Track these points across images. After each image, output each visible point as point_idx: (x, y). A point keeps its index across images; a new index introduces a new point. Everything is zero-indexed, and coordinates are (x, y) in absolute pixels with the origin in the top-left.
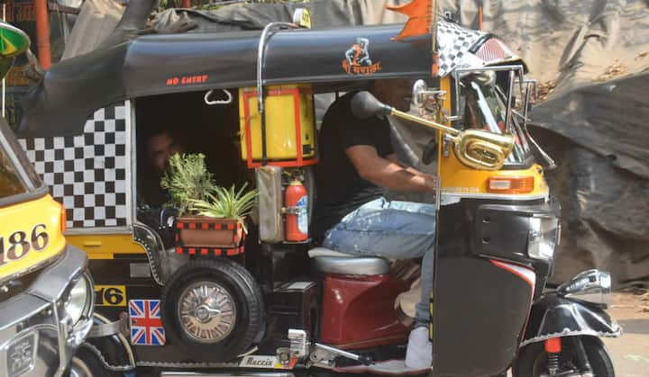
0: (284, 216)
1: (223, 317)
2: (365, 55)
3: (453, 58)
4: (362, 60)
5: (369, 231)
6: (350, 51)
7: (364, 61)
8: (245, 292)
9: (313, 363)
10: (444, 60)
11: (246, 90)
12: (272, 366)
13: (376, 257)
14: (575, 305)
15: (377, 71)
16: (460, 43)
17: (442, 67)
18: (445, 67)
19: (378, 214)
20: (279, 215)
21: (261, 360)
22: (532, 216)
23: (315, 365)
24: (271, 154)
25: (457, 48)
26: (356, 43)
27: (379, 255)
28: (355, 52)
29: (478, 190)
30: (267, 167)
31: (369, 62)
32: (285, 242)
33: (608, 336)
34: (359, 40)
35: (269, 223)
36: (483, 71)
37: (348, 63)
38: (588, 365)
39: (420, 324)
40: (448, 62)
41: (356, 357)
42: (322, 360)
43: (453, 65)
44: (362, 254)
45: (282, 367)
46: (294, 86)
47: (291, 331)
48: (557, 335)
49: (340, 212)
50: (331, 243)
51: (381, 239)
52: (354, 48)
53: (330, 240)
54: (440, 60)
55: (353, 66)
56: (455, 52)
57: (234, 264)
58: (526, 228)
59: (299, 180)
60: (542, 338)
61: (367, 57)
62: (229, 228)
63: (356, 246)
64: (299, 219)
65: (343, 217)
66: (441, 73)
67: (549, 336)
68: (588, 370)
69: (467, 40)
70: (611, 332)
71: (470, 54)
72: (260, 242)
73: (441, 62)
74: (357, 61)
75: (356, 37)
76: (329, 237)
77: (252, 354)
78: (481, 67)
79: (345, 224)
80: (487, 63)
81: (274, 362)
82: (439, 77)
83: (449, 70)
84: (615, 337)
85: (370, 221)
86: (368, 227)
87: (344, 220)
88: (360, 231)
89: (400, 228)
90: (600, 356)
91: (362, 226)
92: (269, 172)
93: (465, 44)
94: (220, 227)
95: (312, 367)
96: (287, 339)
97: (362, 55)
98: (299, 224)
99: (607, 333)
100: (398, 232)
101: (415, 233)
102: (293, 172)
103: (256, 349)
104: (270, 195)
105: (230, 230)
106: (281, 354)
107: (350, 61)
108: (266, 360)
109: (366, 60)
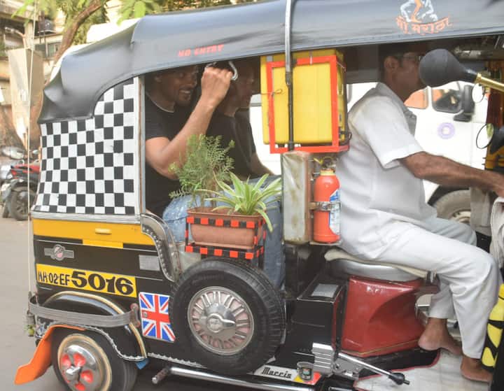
0: (313, 212)
4: (424, 15)
6: (406, 5)
7: (427, 16)
11: (270, 59)
12: (291, 379)
20: (308, 211)
21: (279, 372)
24: (299, 135)
30: (295, 153)
31: (434, 17)
32: (312, 243)
35: (294, 221)
37: (404, 20)
41: (386, 373)
42: (345, 372)
45: (302, 381)
46: (332, 52)
47: (315, 345)
52: (412, 0)
55: (411, 23)
59: (332, 169)
61: (431, 11)
62: (248, 226)
64: (331, 216)
74: (416, 18)
77: (269, 364)
81: (294, 375)
92: (298, 159)
94: (237, 225)
96: (311, 353)
97: (424, 9)
98: (331, 222)
102: (326, 159)
103: (273, 359)
104: (298, 186)
105: (250, 228)
106: (302, 368)
107: (407, 17)
108: (284, 372)
109: (430, 14)
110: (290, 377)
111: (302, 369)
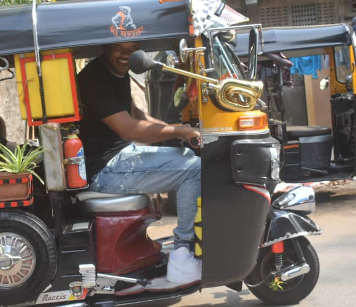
0: (66, 166)
1: (24, 262)
2: (129, 21)
3: (203, 20)
4: (127, 25)
5: (133, 172)
6: (115, 17)
7: (129, 25)
8: (43, 237)
9: (96, 291)
10: (197, 21)
11: (22, 56)
12: (67, 299)
13: (138, 194)
14: (291, 213)
15: (142, 34)
16: (207, 8)
17: (197, 28)
18: (198, 28)
19: (139, 157)
20: (63, 166)
21: (56, 296)
22: (271, 146)
23: (97, 292)
24: (50, 112)
25: (206, 12)
26: (119, 10)
27: (140, 192)
28: (120, 18)
29: (231, 129)
30: (49, 124)
31: (134, 26)
32: (68, 190)
33: (316, 235)
34: (122, 7)
35: (54, 175)
36: (228, 30)
37: (115, 28)
38: (303, 258)
39: (181, 244)
40: (201, 24)
41: (134, 280)
42: (104, 287)
43: (204, 26)
44: (127, 192)
45: (75, 299)
46: (67, 51)
47: (81, 266)
48: (281, 239)
49: (104, 158)
50: (98, 185)
51: (145, 177)
52: (119, 14)
53: (98, 183)
54: (195, 22)
55: (119, 30)
56: (205, 16)
57: (27, 213)
58: (268, 156)
59: (76, 133)
60: (271, 243)
61: (131, 22)
62: (23, 181)
63: (122, 186)
64: (80, 167)
65: (107, 162)
66: (197, 33)
67: (276, 241)
68: (304, 262)
69: (211, 5)
70: (317, 231)
71: (215, 16)
72: (47, 192)
73: (196, 24)
74: (123, 26)
75: (119, 6)
76: (96, 180)
77: (46, 292)
78: (227, 27)
79: (110, 168)
80: (230, 24)
81: (68, 295)
82: (195, 36)
83: (202, 30)
84: (320, 234)
85: (133, 164)
86: (132, 169)
87: (108, 164)
88: (125, 173)
89: (160, 167)
90: (309, 251)
91: (127, 168)
92: (52, 129)
93: (210, 8)
94: (14, 182)
95: (95, 294)
96: (78, 273)
97: (127, 21)
98: (80, 172)
99: (315, 232)
100: (159, 170)
101: (173, 169)
102: (70, 127)
103: (50, 286)
104: (54, 148)
105: (24, 183)
106: (73, 287)
107: (117, 26)
108: (60, 295)
109: (131, 24)
110: (65, 298)
111: (73, 289)
